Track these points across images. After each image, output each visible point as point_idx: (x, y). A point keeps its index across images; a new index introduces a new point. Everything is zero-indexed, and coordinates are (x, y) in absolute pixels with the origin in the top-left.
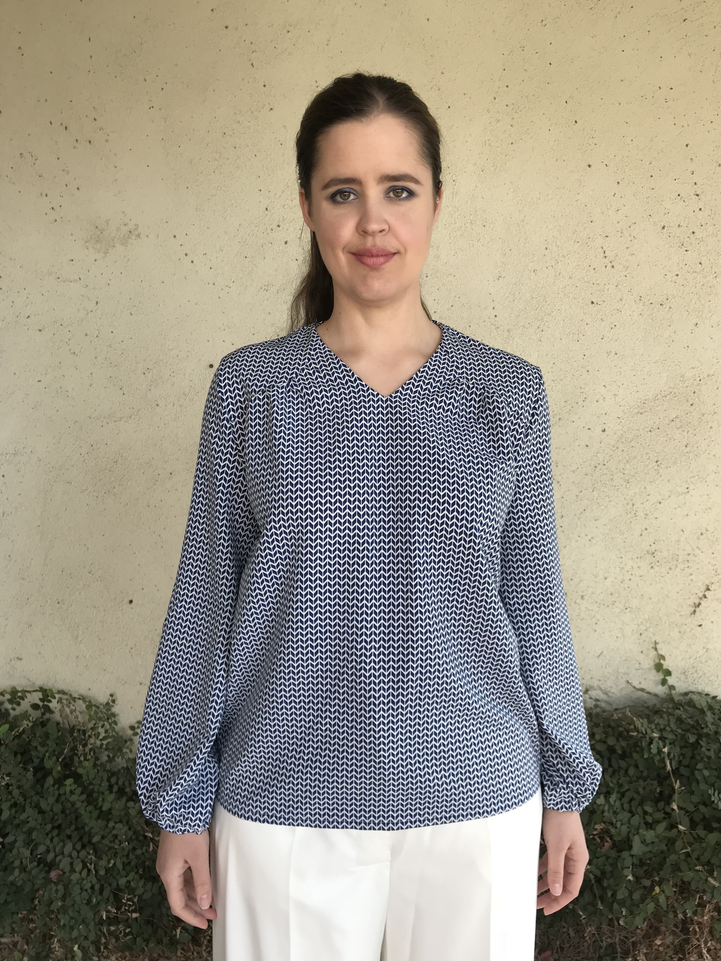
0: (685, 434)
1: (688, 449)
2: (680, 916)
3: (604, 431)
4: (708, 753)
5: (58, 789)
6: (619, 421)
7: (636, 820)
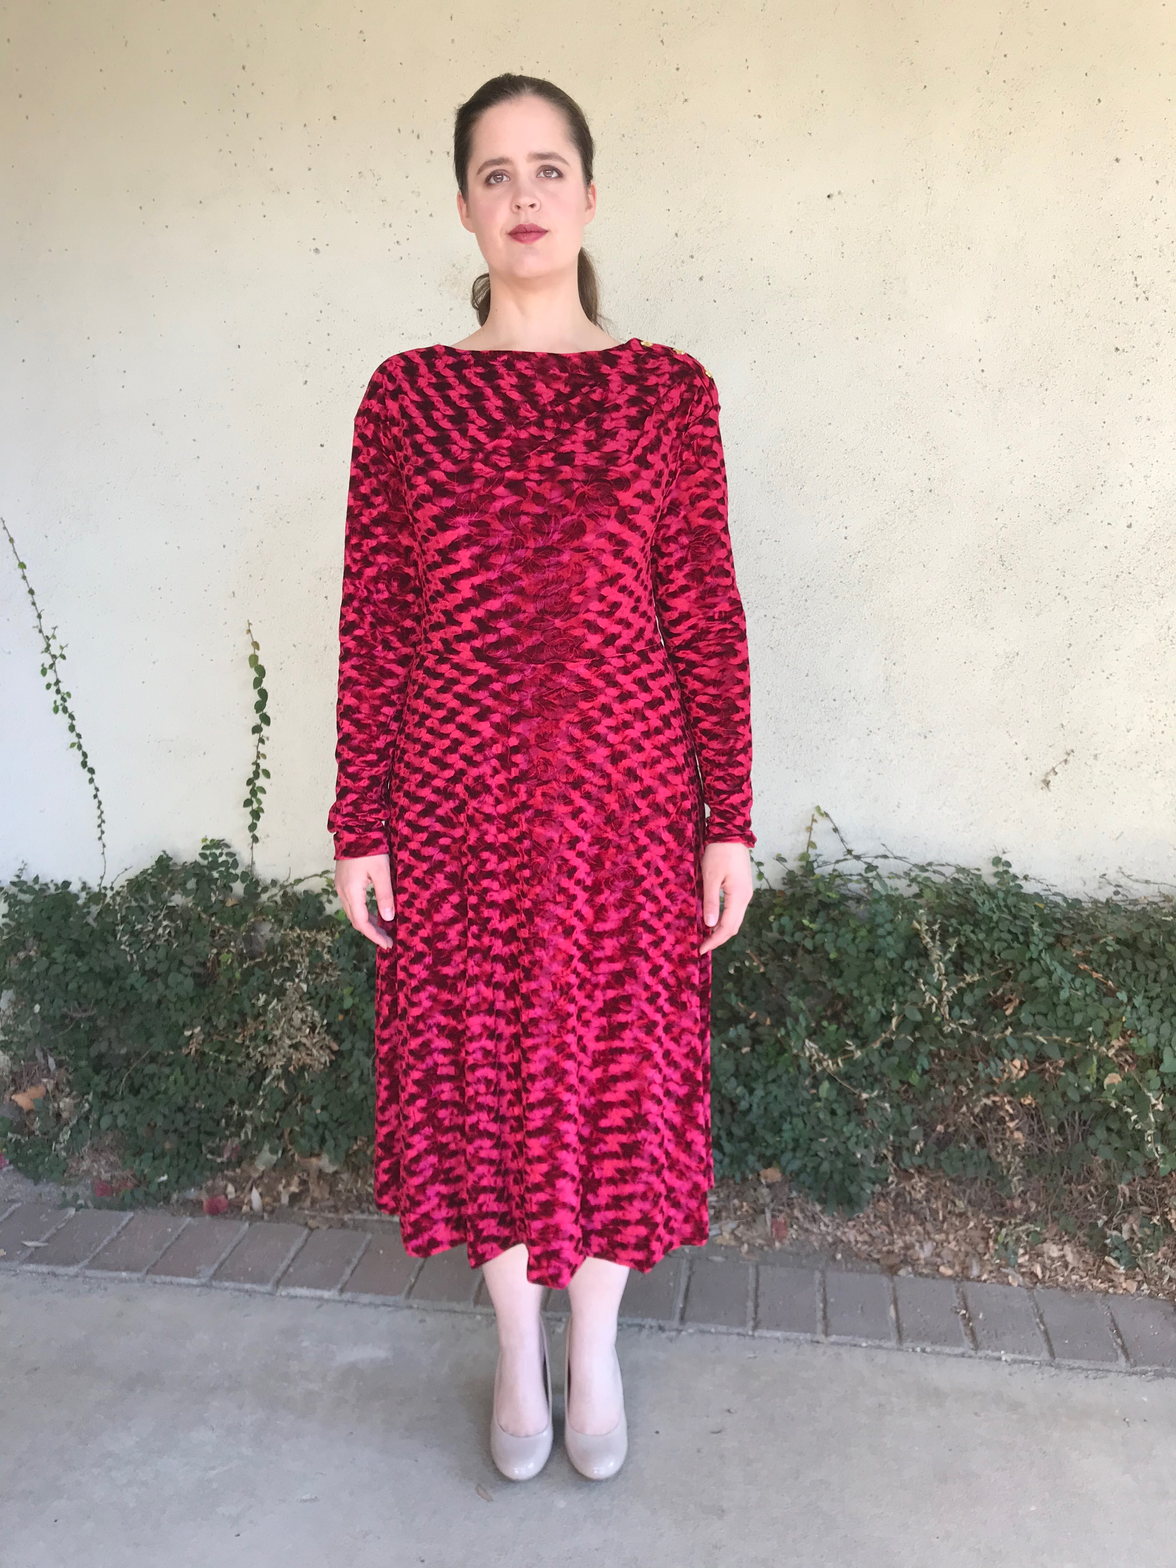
3: (1130, 526)
6: (1151, 512)
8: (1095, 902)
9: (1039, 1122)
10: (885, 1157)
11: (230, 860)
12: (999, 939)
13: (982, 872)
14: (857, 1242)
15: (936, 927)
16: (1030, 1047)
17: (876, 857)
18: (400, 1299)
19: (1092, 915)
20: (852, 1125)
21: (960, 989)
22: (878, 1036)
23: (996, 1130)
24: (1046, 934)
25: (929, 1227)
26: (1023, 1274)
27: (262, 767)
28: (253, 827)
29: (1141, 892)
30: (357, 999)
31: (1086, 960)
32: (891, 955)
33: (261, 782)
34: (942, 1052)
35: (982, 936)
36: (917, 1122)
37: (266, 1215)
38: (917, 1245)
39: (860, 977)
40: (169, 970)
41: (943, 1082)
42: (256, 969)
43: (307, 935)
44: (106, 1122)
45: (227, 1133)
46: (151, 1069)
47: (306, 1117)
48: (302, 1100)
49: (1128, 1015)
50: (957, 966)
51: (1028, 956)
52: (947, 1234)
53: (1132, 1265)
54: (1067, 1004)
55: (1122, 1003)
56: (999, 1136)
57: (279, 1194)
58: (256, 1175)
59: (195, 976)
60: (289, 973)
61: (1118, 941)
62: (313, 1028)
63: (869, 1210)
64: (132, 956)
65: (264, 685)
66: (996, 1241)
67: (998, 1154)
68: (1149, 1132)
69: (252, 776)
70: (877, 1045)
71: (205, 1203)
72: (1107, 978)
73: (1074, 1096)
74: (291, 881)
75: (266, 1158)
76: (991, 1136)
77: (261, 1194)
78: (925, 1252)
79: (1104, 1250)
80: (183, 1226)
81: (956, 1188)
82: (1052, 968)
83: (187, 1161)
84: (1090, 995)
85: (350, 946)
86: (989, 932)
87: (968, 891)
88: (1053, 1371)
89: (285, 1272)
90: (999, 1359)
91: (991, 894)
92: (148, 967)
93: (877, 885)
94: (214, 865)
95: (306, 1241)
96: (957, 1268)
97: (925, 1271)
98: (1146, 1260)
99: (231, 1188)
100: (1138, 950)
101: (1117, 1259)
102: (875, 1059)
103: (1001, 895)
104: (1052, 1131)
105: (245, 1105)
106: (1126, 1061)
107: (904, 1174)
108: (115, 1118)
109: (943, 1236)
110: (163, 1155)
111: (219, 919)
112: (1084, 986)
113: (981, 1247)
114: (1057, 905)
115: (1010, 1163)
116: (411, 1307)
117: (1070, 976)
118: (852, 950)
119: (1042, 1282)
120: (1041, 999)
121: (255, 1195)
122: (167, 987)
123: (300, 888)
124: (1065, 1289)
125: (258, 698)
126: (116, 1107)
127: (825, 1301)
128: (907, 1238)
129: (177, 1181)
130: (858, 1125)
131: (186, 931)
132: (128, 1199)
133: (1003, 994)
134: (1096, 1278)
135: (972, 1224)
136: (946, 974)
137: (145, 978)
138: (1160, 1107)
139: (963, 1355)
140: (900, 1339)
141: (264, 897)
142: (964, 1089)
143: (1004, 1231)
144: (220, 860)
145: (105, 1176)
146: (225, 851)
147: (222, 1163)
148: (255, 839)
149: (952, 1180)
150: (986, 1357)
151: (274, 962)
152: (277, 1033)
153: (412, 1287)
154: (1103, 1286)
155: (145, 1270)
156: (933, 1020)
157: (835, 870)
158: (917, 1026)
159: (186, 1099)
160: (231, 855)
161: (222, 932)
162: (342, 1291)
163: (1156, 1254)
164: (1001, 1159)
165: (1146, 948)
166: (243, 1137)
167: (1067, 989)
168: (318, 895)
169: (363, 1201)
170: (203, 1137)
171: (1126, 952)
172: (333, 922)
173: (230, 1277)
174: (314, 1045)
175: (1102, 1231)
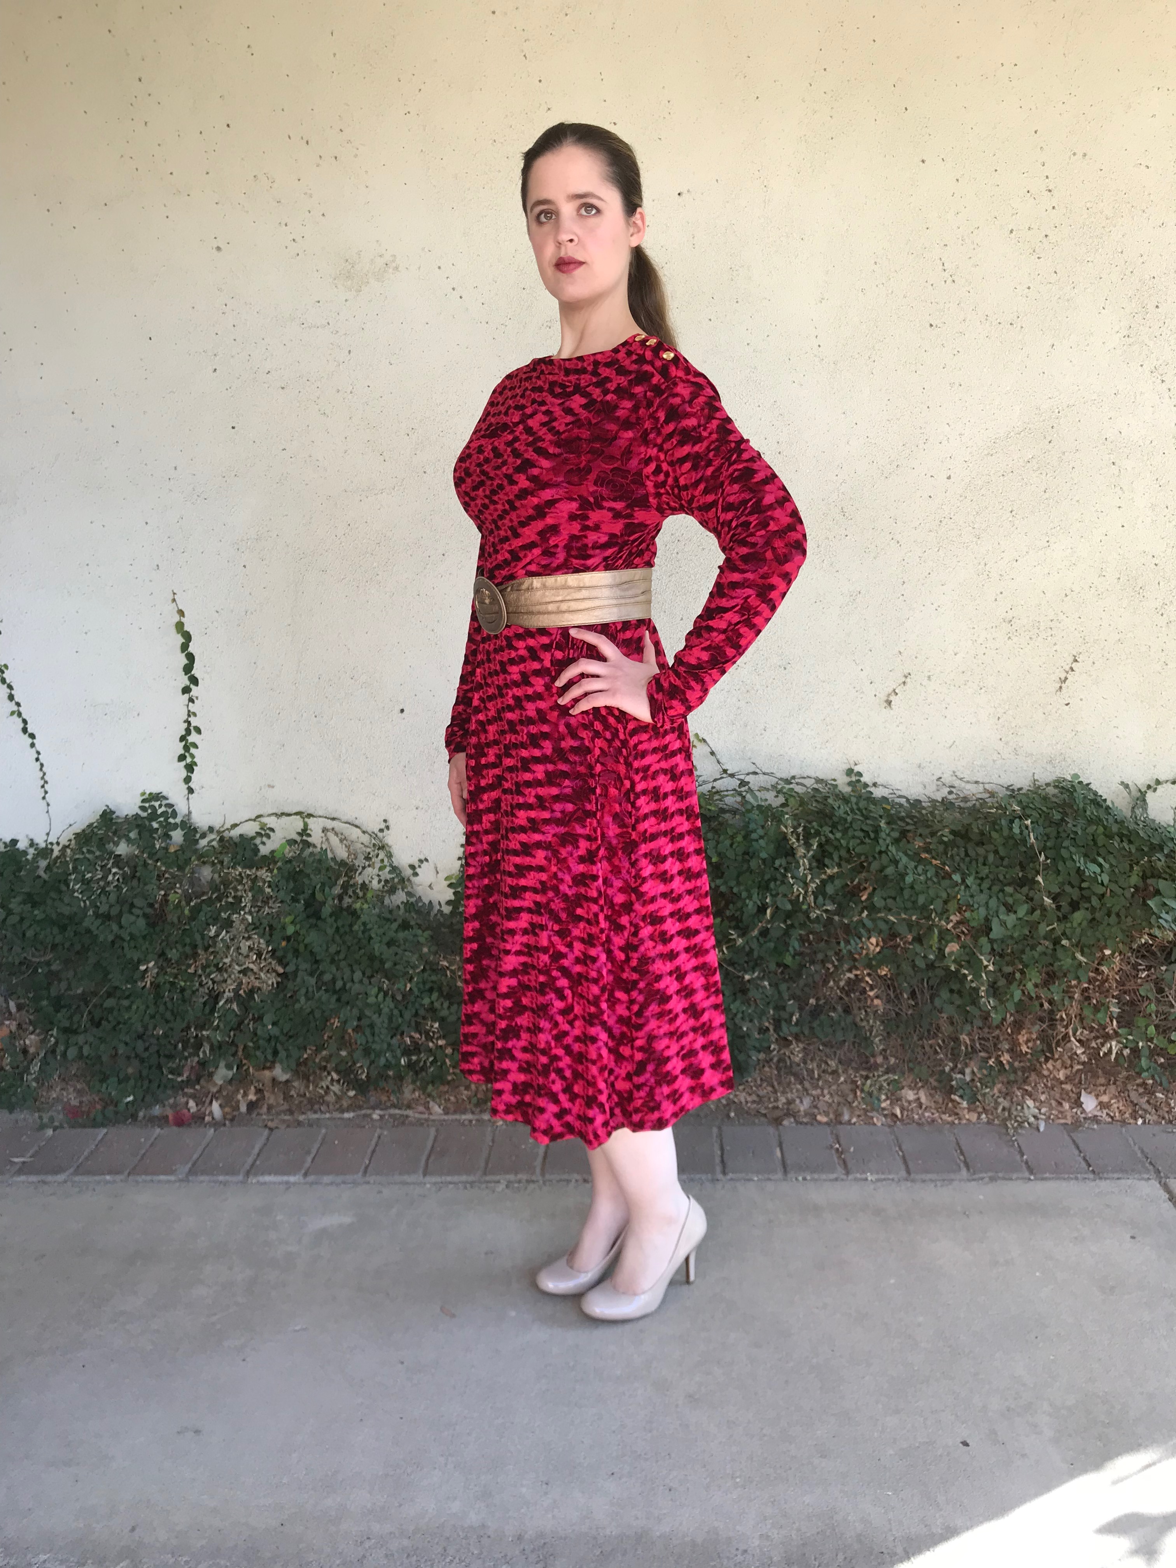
0: (1043, 477)
1: (1047, 495)
2: (1046, 1005)
3: (949, 478)
6: (966, 465)
8: (933, 801)
9: (895, 990)
10: (768, 1029)
11: (170, 811)
12: (854, 837)
13: (838, 782)
14: (747, 1102)
15: (800, 830)
16: (882, 926)
17: (748, 774)
18: (359, 1176)
19: (932, 813)
20: (738, 1003)
21: (822, 881)
22: (756, 926)
23: (859, 1000)
24: (893, 829)
25: (807, 1084)
26: (885, 1116)
27: (193, 724)
28: (188, 780)
29: (971, 790)
30: (298, 927)
31: (927, 850)
32: (764, 855)
33: (193, 738)
34: (811, 937)
35: (839, 835)
36: (793, 997)
37: (227, 1122)
38: (798, 1101)
39: (738, 877)
40: (121, 913)
41: (813, 962)
42: (204, 906)
43: (248, 872)
44: (72, 1053)
45: (186, 1054)
46: (110, 1003)
47: (259, 1032)
48: (253, 1019)
49: (962, 893)
50: (819, 862)
51: (878, 849)
52: (822, 1089)
53: (973, 1100)
54: (912, 887)
55: (957, 884)
56: (861, 1005)
57: (238, 1101)
58: (214, 1090)
59: (145, 916)
60: (236, 906)
61: (953, 832)
62: (259, 955)
63: (756, 1075)
64: (84, 902)
65: (190, 649)
66: (862, 1091)
67: (862, 1020)
68: (983, 988)
69: (184, 733)
70: (756, 933)
71: (171, 1118)
72: (944, 864)
73: (920, 963)
74: (228, 826)
75: (222, 1074)
76: (856, 1005)
77: (220, 1106)
78: (804, 1105)
79: (951, 1090)
80: (155, 1136)
81: (828, 1050)
82: (898, 858)
83: (150, 1081)
84: (931, 879)
85: (288, 881)
86: (845, 831)
87: (826, 798)
88: (909, 1184)
89: (253, 1165)
90: (866, 1179)
91: (846, 800)
92: (101, 911)
93: (749, 797)
94: (154, 816)
95: (268, 1139)
96: (832, 1116)
97: (805, 1120)
98: (984, 1095)
99: (192, 1104)
100: (970, 839)
101: (961, 1097)
102: (754, 945)
103: (854, 800)
104: (905, 996)
105: (202, 1027)
106: (963, 932)
107: (784, 1042)
108: (81, 1048)
109: (819, 1091)
110: (127, 1078)
111: (164, 864)
112: (925, 872)
113: (850, 1098)
114: (901, 805)
115: (872, 1027)
116: (368, 1183)
117: (913, 864)
118: (730, 854)
119: (902, 1120)
120: (890, 885)
121: (215, 1106)
122: (121, 927)
123: (235, 833)
124: (919, 1124)
125: (185, 661)
126: (81, 1039)
127: (722, 1149)
128: (789, 1095)
129: (143, 1100)
130: (743, 1003)
131: (134, 877)
132: (99, 1118)
133: (859, 883)
134: (944, 1113)
135: (842, 1079)
136: (810, 869)
137: (99, 921)
138: (991, 968)
139: (836, 1179)
140: (785, 1171)
141: (203, 843)
142: (830, 966)
143: (869, 1082)
144: (160, 811)
145: (75, 1102)
146: (164, 802)
147: (182, 1081)
148: (191, 791)
149: (824, 1045)
150: (856, 1179)
151: (219, 899)
152: (227, 960)
153: (367, 1168)
154: (950, 1119)
155: (126, 1173)
156: (801, 909)
157: (713, 787)
158: (789, 915)
159: (146, 1028)
160: (170, 806)
161: (167, 876)
162: (306, 1175)
163: (992, 1089)
164: (864, 1024)
165: (975, 837)
166: (201, 1055)
167: (911, 875)
168: (253, 838)
169: (316, 1103)
170: (163, 1060)
171: (959, 840)
172: (269, 861)
173: (204, 1172)
174: (261, 969)
175: (949, 1075)
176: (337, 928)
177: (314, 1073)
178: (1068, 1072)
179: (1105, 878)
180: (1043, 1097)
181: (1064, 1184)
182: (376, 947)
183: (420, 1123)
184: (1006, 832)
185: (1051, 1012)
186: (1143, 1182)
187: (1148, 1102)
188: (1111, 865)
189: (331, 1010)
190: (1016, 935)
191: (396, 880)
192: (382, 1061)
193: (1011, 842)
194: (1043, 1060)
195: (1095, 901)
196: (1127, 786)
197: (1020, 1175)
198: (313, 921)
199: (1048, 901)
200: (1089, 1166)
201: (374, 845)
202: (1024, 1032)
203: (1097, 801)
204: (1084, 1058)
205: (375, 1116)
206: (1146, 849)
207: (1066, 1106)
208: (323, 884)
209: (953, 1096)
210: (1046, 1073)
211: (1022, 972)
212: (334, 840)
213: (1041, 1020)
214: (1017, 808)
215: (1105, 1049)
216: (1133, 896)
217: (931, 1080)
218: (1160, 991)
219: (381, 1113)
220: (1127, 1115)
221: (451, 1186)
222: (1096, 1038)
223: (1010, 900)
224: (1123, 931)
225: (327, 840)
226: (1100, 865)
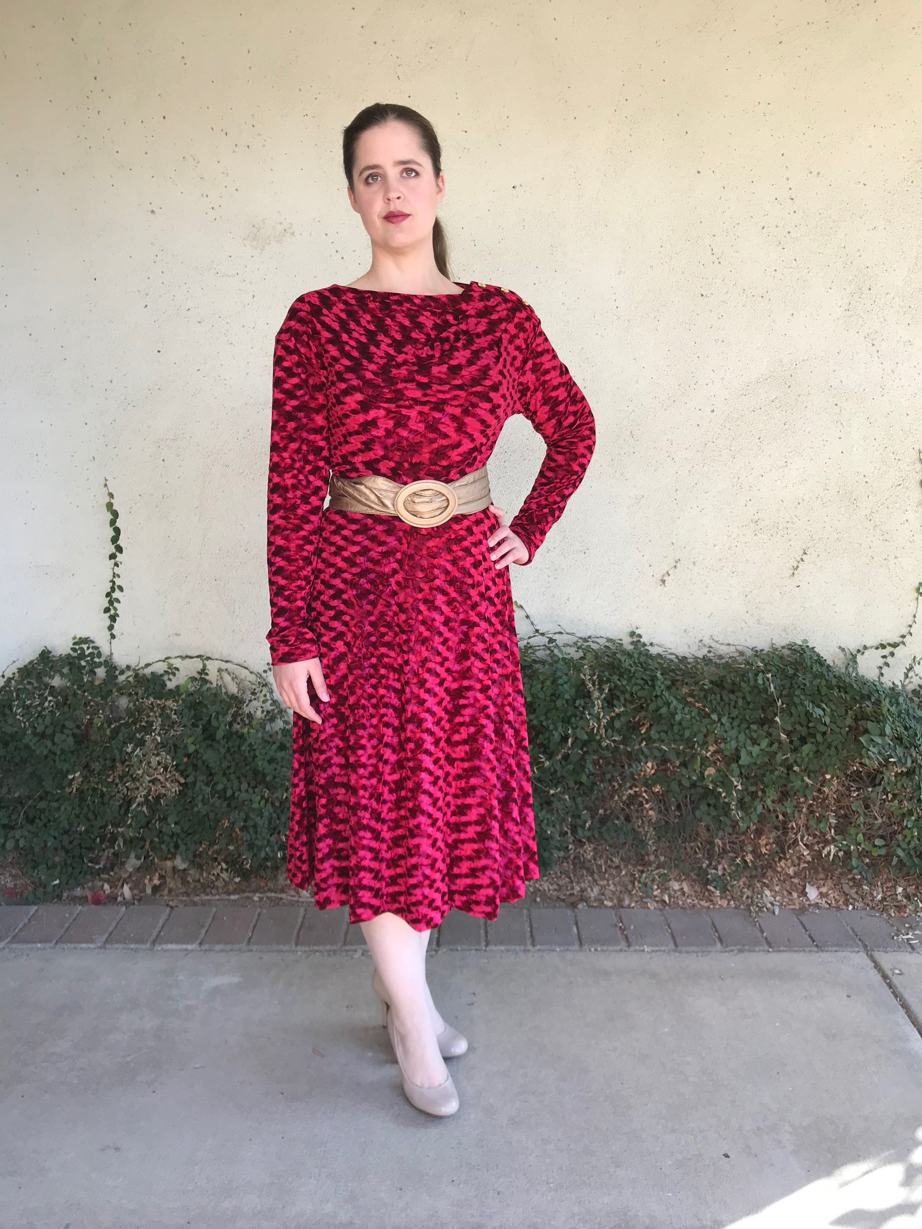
0: (784, 413)
1: (786, 427)
2: (781, 817)
3: (713, 411)
4: (804, 682)
5: (227, 743)
6: (725, 402)
7: (742, 737)
8: (696, 658)
9: (665, 803)
10: (566, 833)
11: (96, 652)
12: (636, 684)
13: (624, 642)
14: (549, 890)
15: (595, 678)
16: (657, 754)
17: (555, 634)
18: (243, 946)
19: (694, 666)
20: (544, 812)
21: (612, 718)
22: (559, 751)
23: (637, 811)
24: (665, 679)
25: (596, 877)
26: (657, 902)
27: (117, 583)
28: (111, 628)
29: (723, 650)
30: (198, 746)
31: (691, 695)
32: (567, 696)
33: (116, 594)
34: (601, 761)
35: (624, 682)
36: (586, 808)
37: (136, 902)
38: (589, 889)
39: (546, 714)
40: (54, 732)
41: (602, 781)
42: (122, 728)
43: (159, 702)
44: (10, 845)
45: (104, 846)
46: (42, 805)
47: (164, 830)
48: (160, 818)
49: (718, 729)
50: (609, 703)
51: (654, 694)
52: (608, 881)
53: (724, 890)
54: (680, 724)
55: (714, 722)
56: (639, 814)
57: (145, 885)
58: (126, 876)
59: (73, 735)
60: (148, 729)
61: (711, 682)
62: (166, 768)
63: (557, 869)
64: (25, 723)
65: (117, 524)
66: (639, 882)
67: (639, 827)
68: (734, 803)
69: (109, 590)
70: (559, 757)
71: (90, 897)
72: (705, 706)
73: (686, 783)
74: (142, 664)
75: (132, 863)
76: (635, 815)
77: (130, 888)
78: (594, 893)
79: (707, 882)
80: (77, 912)
81: (612, 850)
82: (670, 701)
83: (73, 868)
84: (694, 718)
85: (190, 710)
86: (629, 680)
87: (615, 654)
88: (677, 954)
89: (157, 936)
90: (644, 951)
91: (629, 655)
92: (38, 731)
93: (556, 651)
94: (82, 656)
95: (169, 915)
96: (615, 901)
97: (595, 904)
98: (732, 886)
99: (106, 887)
100: (723, 688)
101: (715, 887)
102: (558, 767)
103: (636, 655)
104: (673, 808)
105: (116, 825)
106: (718, 759)
107: (580, 843)
108: (18, 841)
109: (605, 882)
110: (54, 866)
111: (91, 694)
112: (690, 712)
113: (630, 887)
114: (671, 661)
115: (647, 832)
116: (251, 951)
117: (681, 706)
118: (541, 695)
119: (669, 905)
120: (663, 722)
121: (126, 889)
122: (54, 743)
123: (148, 671)
124: (682, 908)
125: (113, 534)
126: (17, 833)
127: (531, 926)
128: (582, 885)
129: (67, 883)
130: (547, 812)
131: (65, 704)
132: (31, 898)
133: (639, 720)
134: (702, 900)
135: (624, 873)
136: (603, 708)
137: (36, 739)
138: (739, 787)
139: (621, 950)
140: (581, 944)
141: (122, 678)
142: (616, 784)
143: (644, 875)
144: (87, 653)
145: (10, 885)
146: (91, 645)
147: (100, 869)
148: (113, 636)
149: (610, 846)
150: (635, 951)
151: (134, 723)
152: (140, 772)
153: (250, 938)
154: (706, 905)
155: (54, 942)
156: (595, 740)
157: (528, 643)
158: (585, 744)
159: (71, 825)
160: (96, 648)
161: (92, 703)
162: (201, 944)
163: (738, 882)
164: (641, 829)
165: (728, 686)
166: (116, 848)
167: (680, 715)
168: (162, 675)
169: (207, 887)
170: (84, 851)
171: (717, 689)
172: (175, 693)
173: (118, 942)
174: (167, 780)
175: (706, 870)
176: (229, 748)
177: (207, 863)
178: (796, 869)
179: (827, 720)
180: (777, 889)
181: (795, 955)
182: (260, 763)
183: (292, 904)
184: (752, 683)
185: (784, 823)
186: (854, 954)
187: (856, 892)
188: (832, 710)
189: (223, 813)
190: (758, 762)
191: (276, 711)
192: (263, 854)
193: (756, 691)
194: (777, 859)
195: (819, 737)
196: (843, 650)
197: (762, 948)
198: (210, 742)
199: (783, 736)
200: (814, 941)
201: (259, 683)
202: (763, 837)
203: (820, 661)
204: (809, 858)
205: (256, 898)
206: (858, 698)
207: (795, 895)
208: (218, 713)
209: (709, 887)
210: (779, 869)
211: (764, 791)
212: (227, 678)
213: (777, 828)
214: (761, 664)
215: (825, 852)
216: (847, 734)
217: (692, 874)
218: (867, 807)
219: (260, 895)
220: (841, 903)
221: (318, 954)
222: (818, 843)
223: (755, 735)
224: (840, 760)
225: (222, 678)
226: (824, 710)
